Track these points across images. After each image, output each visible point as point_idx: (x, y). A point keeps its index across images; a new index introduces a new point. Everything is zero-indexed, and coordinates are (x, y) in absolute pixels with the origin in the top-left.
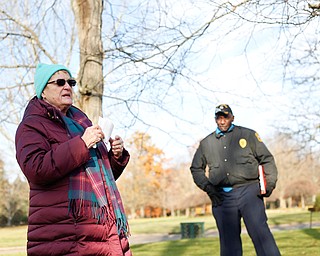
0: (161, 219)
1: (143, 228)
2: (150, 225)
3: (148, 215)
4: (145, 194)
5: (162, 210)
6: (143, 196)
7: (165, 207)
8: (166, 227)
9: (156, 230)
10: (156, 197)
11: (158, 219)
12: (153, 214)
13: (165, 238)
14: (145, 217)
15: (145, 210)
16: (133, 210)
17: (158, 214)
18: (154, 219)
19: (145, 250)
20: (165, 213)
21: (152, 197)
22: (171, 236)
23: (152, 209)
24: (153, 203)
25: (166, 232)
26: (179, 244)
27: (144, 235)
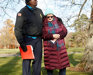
0: (15, 49)
1: (8, 52)
2: (10, 51)
3: (10, 48)
4: (10, 40)
5: (15, 46)
6: (9, 41)
7: (16, 45)
8: (15, 52)
9: (12, 52)
10: (13, 42)
11: (13, 49)
12: (12, 47)
13: (14, 55)
14: (9, 48)
15: (9, 46)
16: (5, 46)
17: (13, 48)
18: (12, 49)
19: (7, 59)
20: (16, 47)
21: (12, 42)
22: (17, 55)
23: (12, 46)
24: (12, 44)
25: (15, 53)
27: (8, 54)
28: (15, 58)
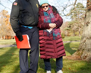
0: (11, 40)
1: (4, 43)
2: (7, 42)
3: (7, 38)
4: (6, 31)
5: (11, 37)
6: (5, 32)
7: (12, 36)
8: (12, 42)
9: (9, 43)
10: (9, 33)
11: (10, 40)
12: (8, 38)
13: (11, 46)
14: (6, 39)
15: (5, 37)
16: (1, 37)
17: (10, 38)
18: (8, 40)
19: (4, 50)
20: (12, 38)
21: (8, 32)
22: (13, 45)
23: (8, 37)
24: (8, 34)
25: (12, 44)
26: (15, 48)
27: (4, 45)
28: (12, 48)
